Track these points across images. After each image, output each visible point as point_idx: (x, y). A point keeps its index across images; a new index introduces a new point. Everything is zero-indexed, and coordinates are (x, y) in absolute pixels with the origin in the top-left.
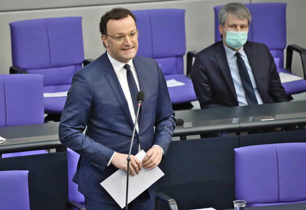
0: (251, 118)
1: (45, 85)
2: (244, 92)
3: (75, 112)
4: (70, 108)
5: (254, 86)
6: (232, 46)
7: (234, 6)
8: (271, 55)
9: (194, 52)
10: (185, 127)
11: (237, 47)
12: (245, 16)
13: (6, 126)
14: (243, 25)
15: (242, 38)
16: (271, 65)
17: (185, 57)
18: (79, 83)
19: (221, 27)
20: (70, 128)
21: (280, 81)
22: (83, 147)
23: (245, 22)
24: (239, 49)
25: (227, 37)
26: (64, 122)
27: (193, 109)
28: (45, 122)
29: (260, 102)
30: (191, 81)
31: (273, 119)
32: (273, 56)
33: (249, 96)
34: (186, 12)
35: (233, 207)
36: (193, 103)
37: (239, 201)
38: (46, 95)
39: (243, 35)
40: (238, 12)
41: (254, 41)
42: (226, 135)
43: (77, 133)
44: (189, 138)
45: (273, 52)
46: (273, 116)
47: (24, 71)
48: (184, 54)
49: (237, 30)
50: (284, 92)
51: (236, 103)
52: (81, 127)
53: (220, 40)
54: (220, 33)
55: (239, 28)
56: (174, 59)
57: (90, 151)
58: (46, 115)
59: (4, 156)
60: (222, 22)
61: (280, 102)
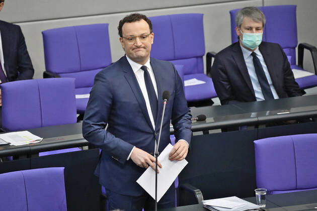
0: (268, 112)
1: (76, 88)
2: (260, 88)
3: (97, 109)
4: (92, 106)
5: (270, 82)
6: (248, 46)
7: (249, 10)
8: (285, 54)
9: (213, 52)
10: (207, 122)
11: (252, 48)
12: (260, 19)
13: (42, 126)
14: (258, 27)
15: (258, 39)
16: (284, 63)
17: (205, 58)
18: (100, 82)
19: (238, 29)
20: (93, 124)
21: (294, 78)
22: (105, 142)
23: (260, 25)
24: (255, 49)
25: (244, 39)
26: (87, 119)
27: (214, 105)
28: (77, 122)
29: (276, 97)
30: (211, 79)
31: (288, 112)
32: (286, 54)
33: (266, 92)
34: (204, 16)
35: (255, 195)
36: (213, 100)
37: (260, 189)
38: (78, 97)
39: (258, 36)
40: (253, 15)
41: (268, 41)
42: (245, 128)
43: (99, 129)
44: (211, 132)
45: (286, 51)
46: (289, 110)
47: (57, 75)
48: (204, 55)
49: (253, 32)
50: (298, 87)
51: (254, 99)
52: (103, 123)
53: (237, 41)
54: (236, 35)
55: (254, 29)
56: (194, 60)
57: (111, 146)
58: (78, 115)
59: (41, 154)
60: (239, 24)
61: (294, 96)
